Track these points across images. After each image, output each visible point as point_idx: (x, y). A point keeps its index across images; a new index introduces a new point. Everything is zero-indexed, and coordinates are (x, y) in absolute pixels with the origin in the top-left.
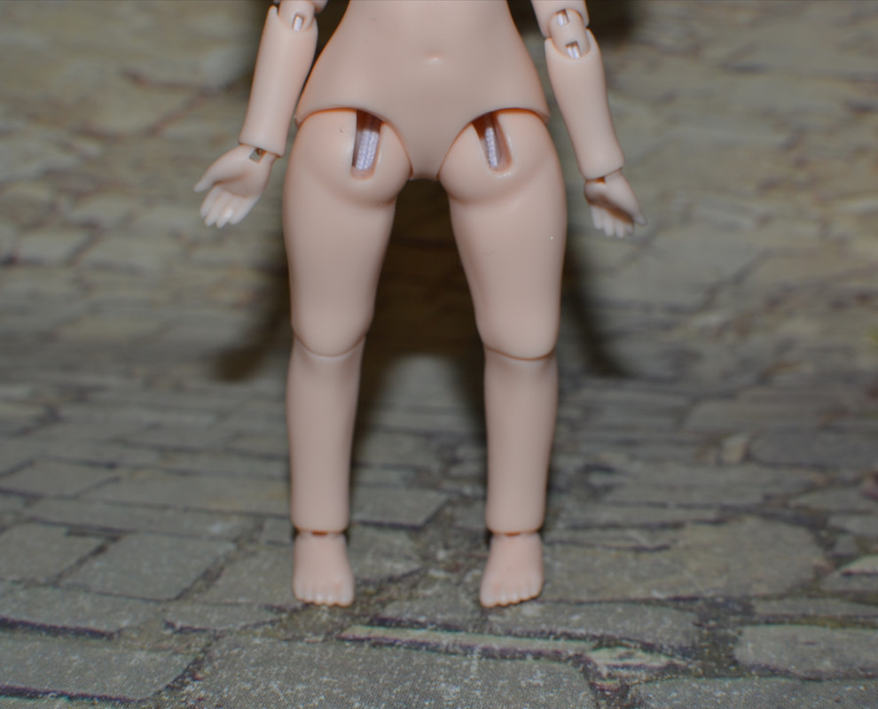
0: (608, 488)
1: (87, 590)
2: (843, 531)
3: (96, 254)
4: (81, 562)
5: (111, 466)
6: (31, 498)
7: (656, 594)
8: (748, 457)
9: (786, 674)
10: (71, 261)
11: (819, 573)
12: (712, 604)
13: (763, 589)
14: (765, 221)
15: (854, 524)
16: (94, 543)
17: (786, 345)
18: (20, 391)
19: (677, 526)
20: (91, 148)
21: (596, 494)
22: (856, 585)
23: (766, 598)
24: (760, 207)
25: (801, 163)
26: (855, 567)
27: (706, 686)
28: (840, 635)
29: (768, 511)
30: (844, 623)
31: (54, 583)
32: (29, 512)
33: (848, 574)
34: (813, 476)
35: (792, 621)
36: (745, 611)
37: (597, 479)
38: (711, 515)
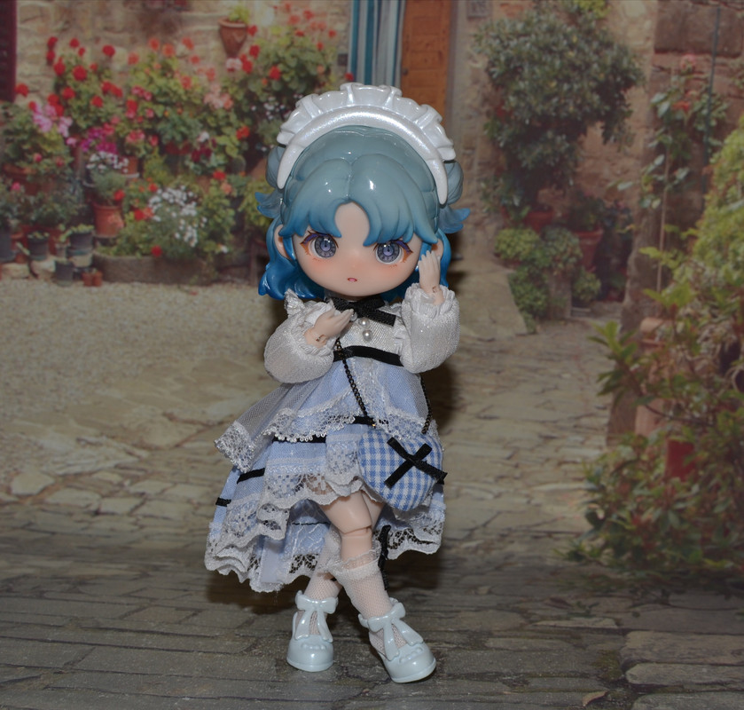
0: (424, 601)
1: (195, 625)
2: (535, 614)
3: (144, 510)
4: (188, 618)
5: (185, 590)
6: (152, 599)
7: (450, 629)
8: (490, 592)
9: (507, 650)
10: (130, 514)
11: (522, 625)
12: (475, 632)
13: (497, 629)
14: (498, 496)
15: (539, 612)
16: (190, 613)
17: (510, 555)
18: (125, 566)
19: (458, 612)
20: (144, 454)
21: (419, 602)
22: (538, 628)
23: (499, 631)
24: (496, 489)
25: (517, 466)
26: (539, 623)
27: (473, 653)
28: (530, 641)
29: (499, 608)
30: (533, 638)
31: (180, 623)
32: (153, 603)
33: (536, 626)
34: (522, 599)
35: (510, 637)
36: (490, 634)
37: (418, 598)
38: (473, 609)
